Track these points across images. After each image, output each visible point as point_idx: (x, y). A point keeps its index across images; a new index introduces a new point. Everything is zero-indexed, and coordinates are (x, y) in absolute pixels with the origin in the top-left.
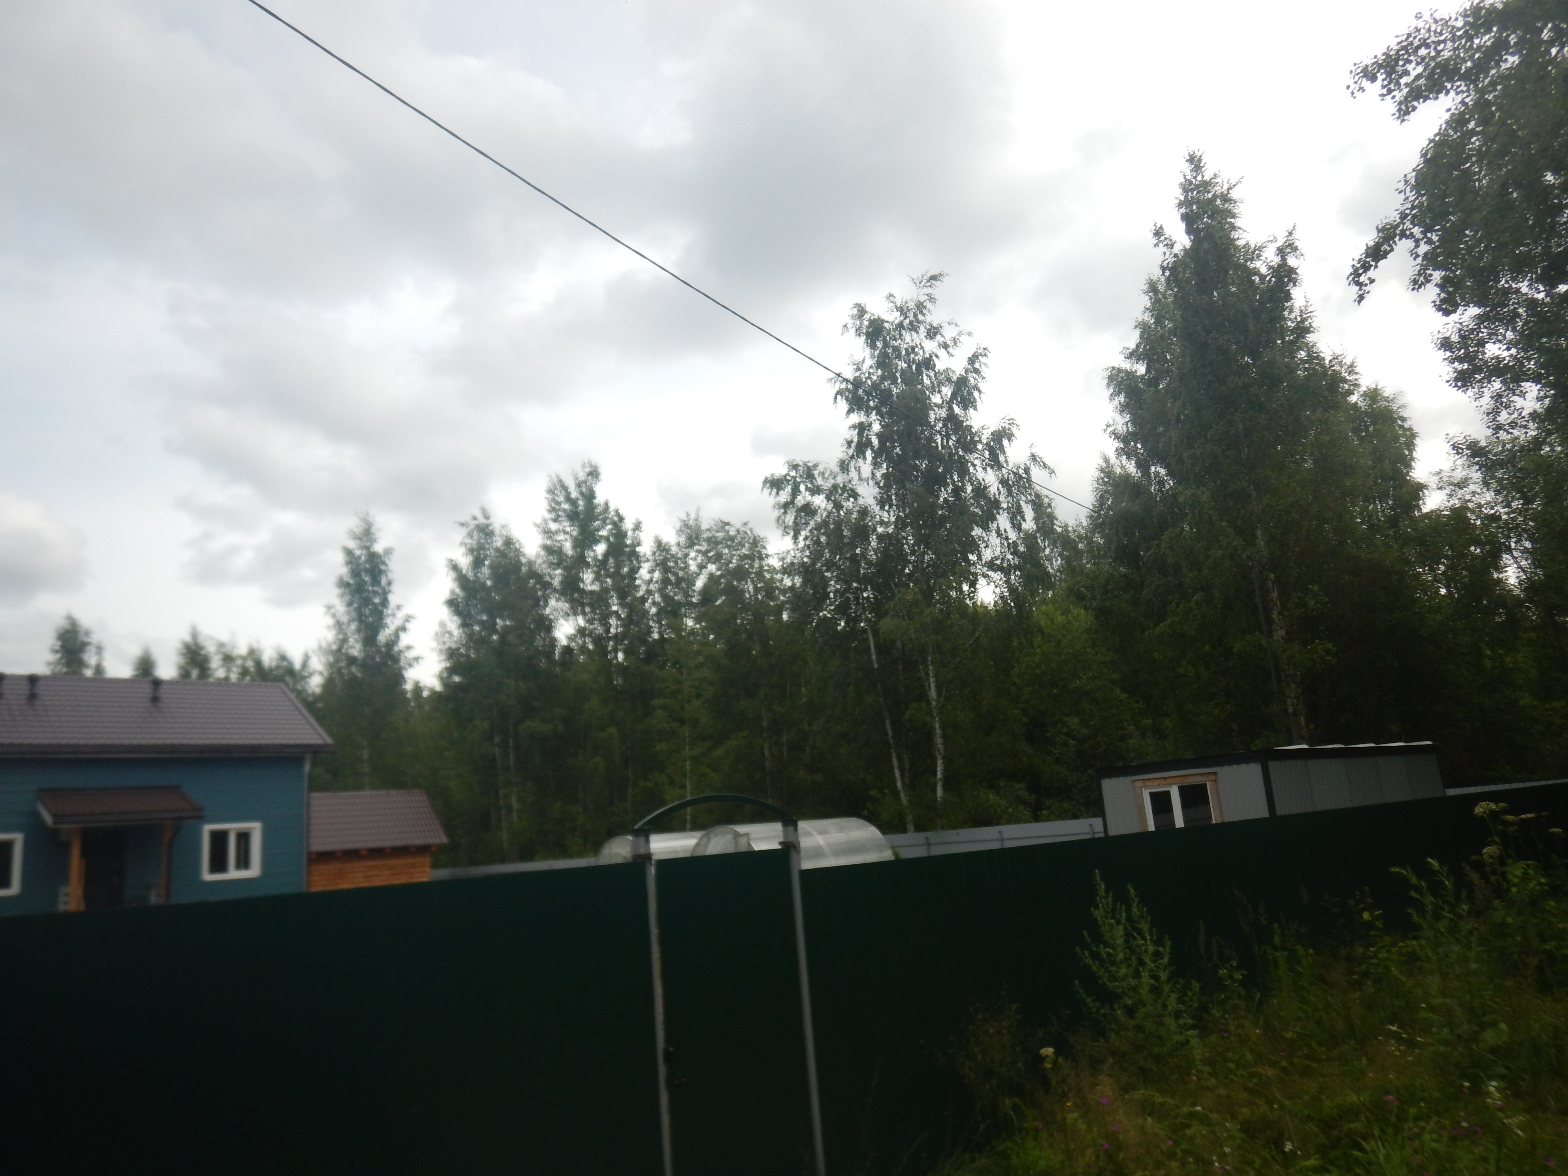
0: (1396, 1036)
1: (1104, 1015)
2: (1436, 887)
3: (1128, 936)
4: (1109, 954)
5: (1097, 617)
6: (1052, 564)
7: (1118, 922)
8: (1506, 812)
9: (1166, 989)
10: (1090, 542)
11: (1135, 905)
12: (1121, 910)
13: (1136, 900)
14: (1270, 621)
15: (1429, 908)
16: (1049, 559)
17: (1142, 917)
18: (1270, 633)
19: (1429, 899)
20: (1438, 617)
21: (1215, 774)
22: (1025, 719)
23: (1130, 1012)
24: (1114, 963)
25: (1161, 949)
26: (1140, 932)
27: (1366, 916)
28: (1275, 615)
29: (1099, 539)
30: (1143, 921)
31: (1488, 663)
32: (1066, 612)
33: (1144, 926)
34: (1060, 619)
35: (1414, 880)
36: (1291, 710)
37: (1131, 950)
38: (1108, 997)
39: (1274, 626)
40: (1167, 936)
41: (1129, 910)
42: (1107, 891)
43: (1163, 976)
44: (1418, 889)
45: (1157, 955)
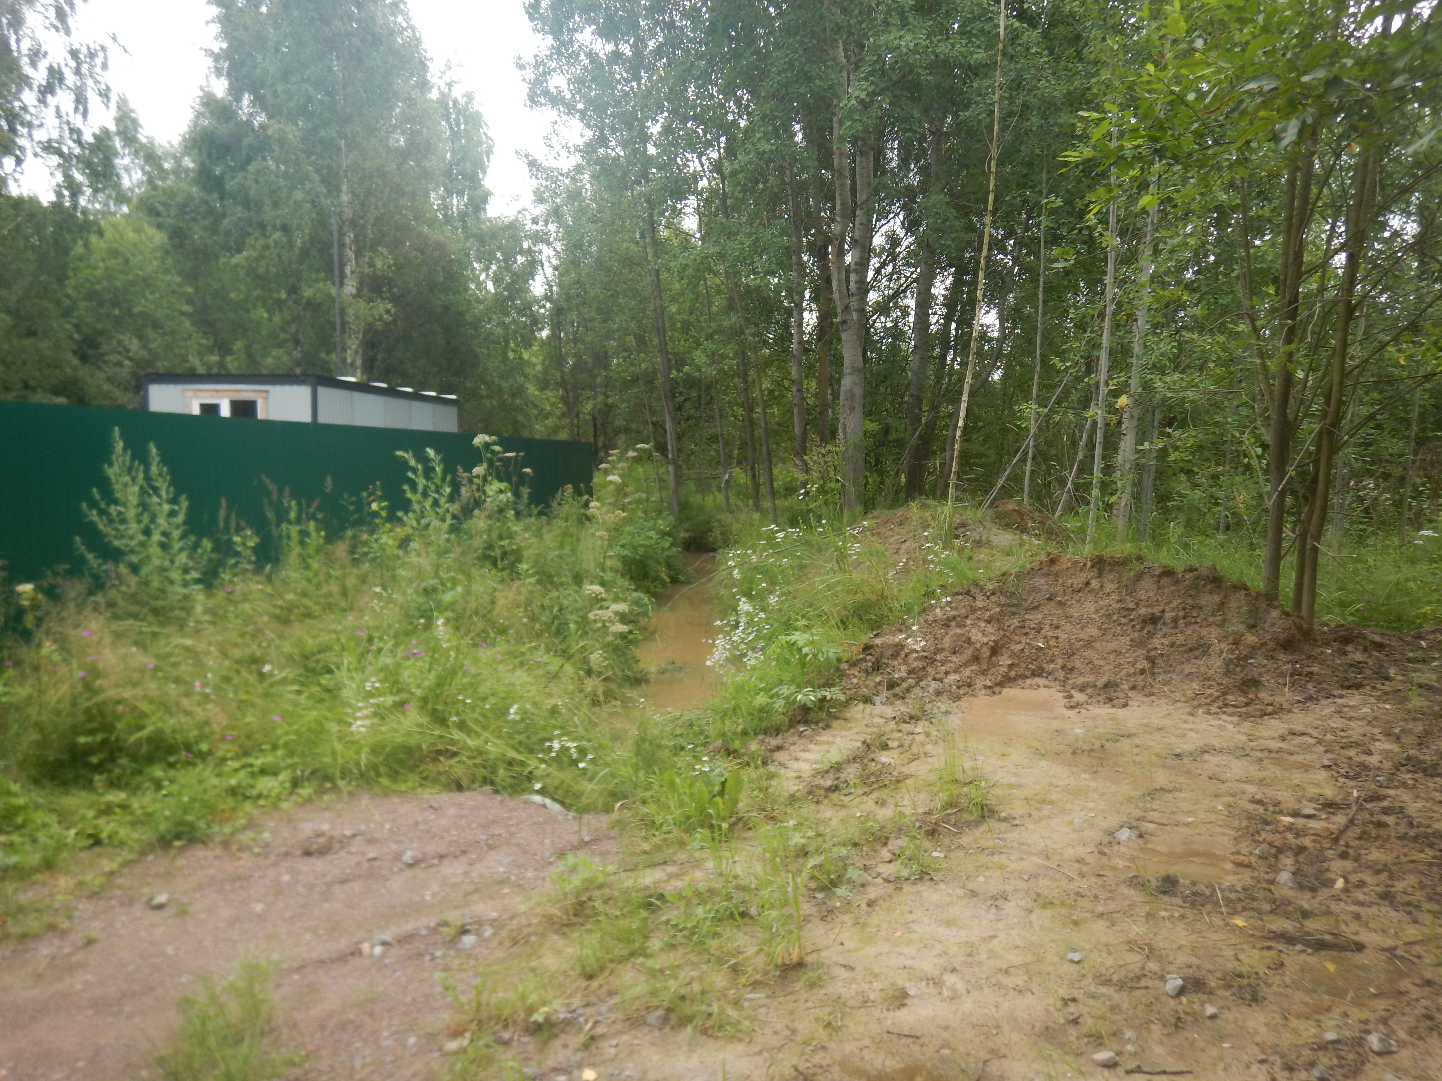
0: (379, 596)
1: (105, 571)
2: (429, 472)
3: (143, 492)
4: (120, 513)
5: (170, 238)
6: (130, 176)
7: (134, 480)
8: (495, 443)
9: (177, 546)
10: (178, 161)
11: (155, 463)
12: (138, 470)
13: (157, 459)
14: (342, 276)
15: (420, 488)
16: (127, 170)
17: (160, 475)
18: (342, 284)
19: (421, 482)
20: (481, 307)
21: (267, 392)
22: (76, 336)
23: (135, 569)
24: (123, 521)
25: (176, 508)
26: (156, 490)
27: (374, 506)
28: (348, 270)
29: (188, 163)
30: (160, 479)
31: (511, 355)
32: (138, 230)
33: (163, 485)
34: (131, 235)
35: (412, 463)
36: (349, 360)
37: (144, 506)
38: (115, 555)
39: (346, 281)
40: (184, 496)
41: (147, 471)
42: (125, 449)
43: (176, 534)
44: (414, 471)
45: (172, 514)
